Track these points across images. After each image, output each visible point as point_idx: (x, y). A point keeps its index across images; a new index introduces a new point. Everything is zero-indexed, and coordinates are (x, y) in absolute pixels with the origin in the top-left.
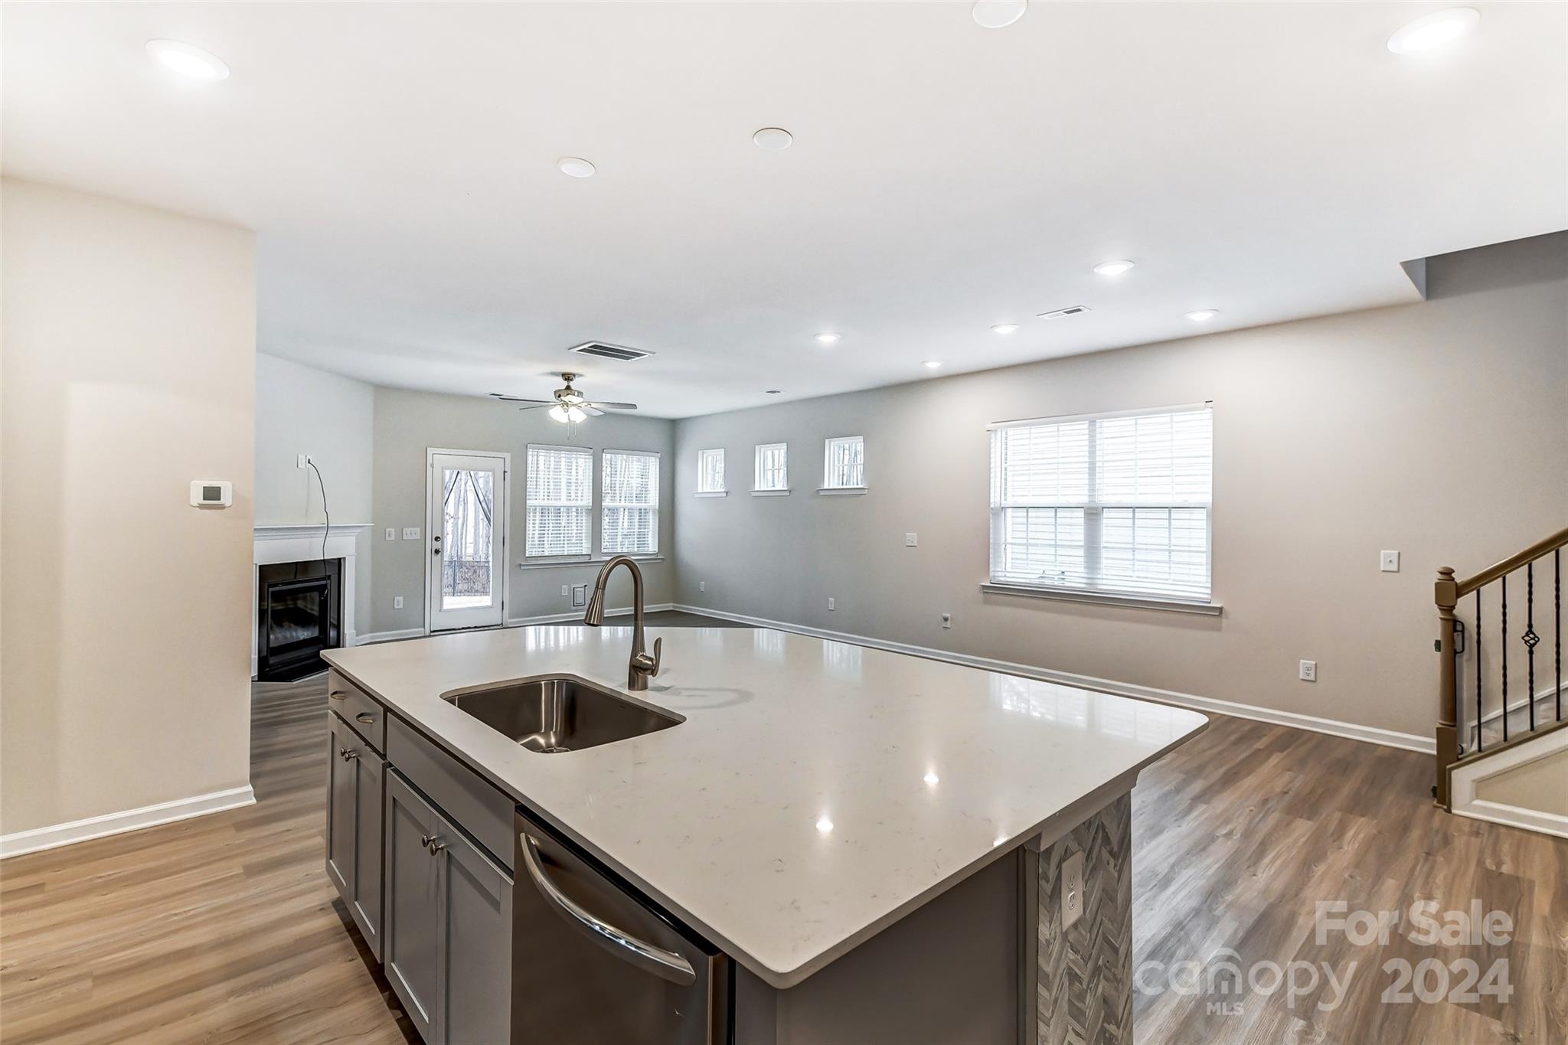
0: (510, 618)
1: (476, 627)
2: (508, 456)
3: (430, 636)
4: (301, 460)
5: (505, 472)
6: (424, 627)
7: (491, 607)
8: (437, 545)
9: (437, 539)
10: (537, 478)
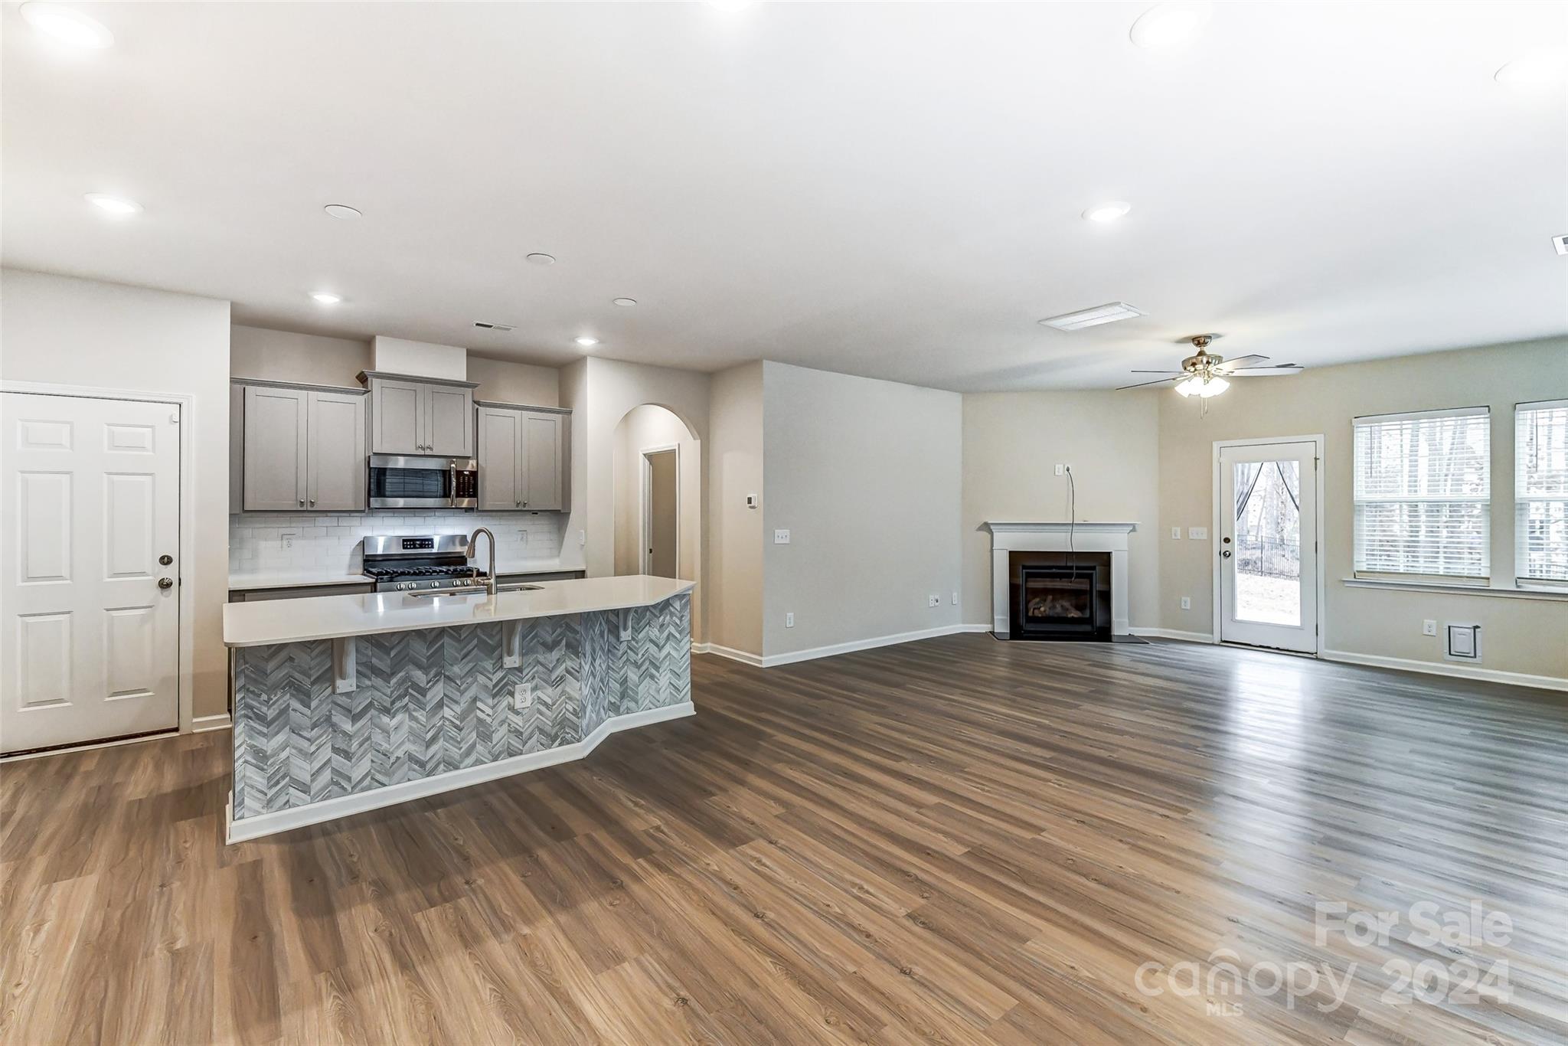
0: (1327, 647)
1: (1278, 649)
2: (1320, 438)
3: (1219, 645)
4: (1059, 469)
5: (1316, 459)
6: (1212, 634)
7: (1300, 628)
8: (1226, 547)
9: (1227, 540)
10: (1371, 463)
